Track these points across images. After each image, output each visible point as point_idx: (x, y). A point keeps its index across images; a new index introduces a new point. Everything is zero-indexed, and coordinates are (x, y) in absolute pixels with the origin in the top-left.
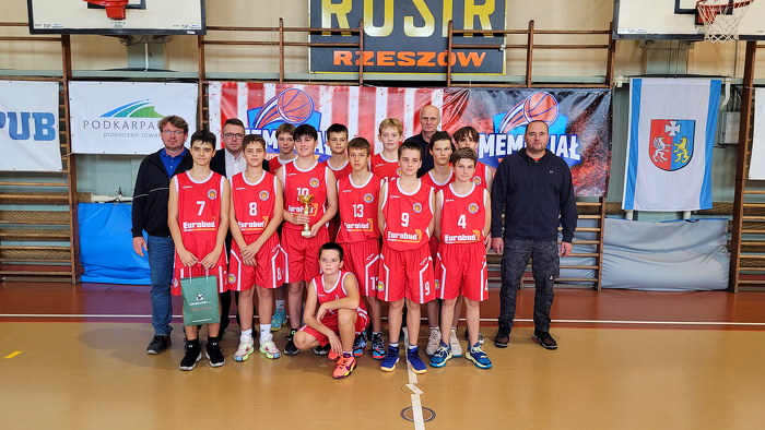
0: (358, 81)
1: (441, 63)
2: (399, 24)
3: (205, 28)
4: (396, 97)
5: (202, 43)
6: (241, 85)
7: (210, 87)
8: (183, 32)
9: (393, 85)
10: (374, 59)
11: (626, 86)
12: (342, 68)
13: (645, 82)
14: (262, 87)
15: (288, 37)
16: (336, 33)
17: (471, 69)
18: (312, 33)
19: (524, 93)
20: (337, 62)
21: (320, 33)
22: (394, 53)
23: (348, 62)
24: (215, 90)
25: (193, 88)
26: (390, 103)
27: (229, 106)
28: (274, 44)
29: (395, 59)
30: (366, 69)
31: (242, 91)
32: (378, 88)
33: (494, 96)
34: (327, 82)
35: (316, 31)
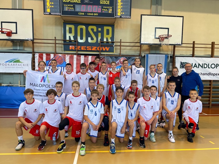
0: (76, 54)
1: (98, 49)
2: (87, 39)
3: (34, 39)
4: (86, 58)
5: (33, 43)
7: (36, 55)
8: (28, 40)
9: (85, 55)
10: (81, 48)
11: (145, 56)
12: (72, 50)
13: (149, 55)
14: (50, 55)
15: (57, 42)
16: (70, 41)
17: (106, 51)
18: (64, 41)
19: (119, 58)
20: (70, 49)
21: (66, 41)
22: (86, 47)
23: (73, 49)
24: (37, 56)
25: (31, 55)
26: (85, 60)
28: (53, 43)
29: (86, 48)
30: (78, 51)
31: (44, 55)
32: (81, 56)
33: (112, 58)
34: (68, 54)
35: (65, 40)
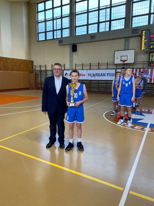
3: (134, 62)
6: (138, 69)
8: (131, 63)
14: (141, 69)
15: (145, 62)
16: (152, 61)
20: (152, 65)
24: (134, 70)
27: (136, 72)
31: (138, 70)
34: (150, 68)
35: (149, 62)
